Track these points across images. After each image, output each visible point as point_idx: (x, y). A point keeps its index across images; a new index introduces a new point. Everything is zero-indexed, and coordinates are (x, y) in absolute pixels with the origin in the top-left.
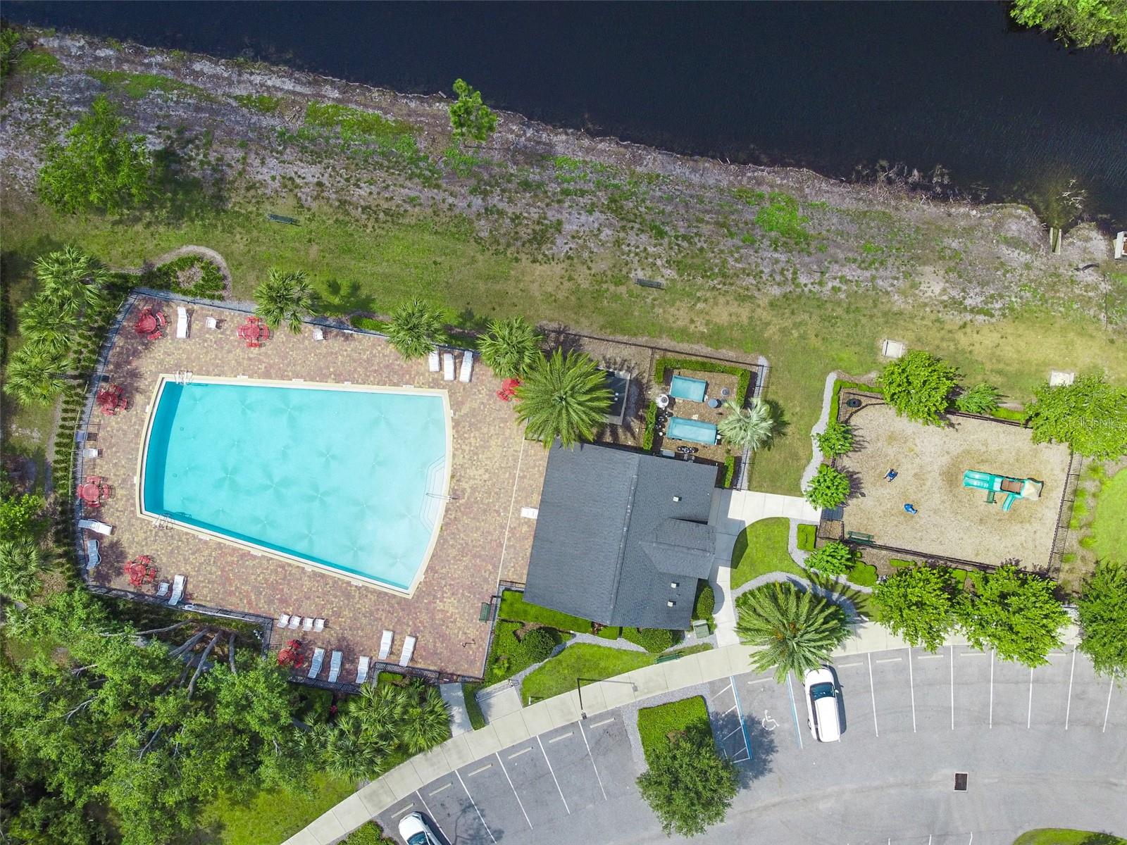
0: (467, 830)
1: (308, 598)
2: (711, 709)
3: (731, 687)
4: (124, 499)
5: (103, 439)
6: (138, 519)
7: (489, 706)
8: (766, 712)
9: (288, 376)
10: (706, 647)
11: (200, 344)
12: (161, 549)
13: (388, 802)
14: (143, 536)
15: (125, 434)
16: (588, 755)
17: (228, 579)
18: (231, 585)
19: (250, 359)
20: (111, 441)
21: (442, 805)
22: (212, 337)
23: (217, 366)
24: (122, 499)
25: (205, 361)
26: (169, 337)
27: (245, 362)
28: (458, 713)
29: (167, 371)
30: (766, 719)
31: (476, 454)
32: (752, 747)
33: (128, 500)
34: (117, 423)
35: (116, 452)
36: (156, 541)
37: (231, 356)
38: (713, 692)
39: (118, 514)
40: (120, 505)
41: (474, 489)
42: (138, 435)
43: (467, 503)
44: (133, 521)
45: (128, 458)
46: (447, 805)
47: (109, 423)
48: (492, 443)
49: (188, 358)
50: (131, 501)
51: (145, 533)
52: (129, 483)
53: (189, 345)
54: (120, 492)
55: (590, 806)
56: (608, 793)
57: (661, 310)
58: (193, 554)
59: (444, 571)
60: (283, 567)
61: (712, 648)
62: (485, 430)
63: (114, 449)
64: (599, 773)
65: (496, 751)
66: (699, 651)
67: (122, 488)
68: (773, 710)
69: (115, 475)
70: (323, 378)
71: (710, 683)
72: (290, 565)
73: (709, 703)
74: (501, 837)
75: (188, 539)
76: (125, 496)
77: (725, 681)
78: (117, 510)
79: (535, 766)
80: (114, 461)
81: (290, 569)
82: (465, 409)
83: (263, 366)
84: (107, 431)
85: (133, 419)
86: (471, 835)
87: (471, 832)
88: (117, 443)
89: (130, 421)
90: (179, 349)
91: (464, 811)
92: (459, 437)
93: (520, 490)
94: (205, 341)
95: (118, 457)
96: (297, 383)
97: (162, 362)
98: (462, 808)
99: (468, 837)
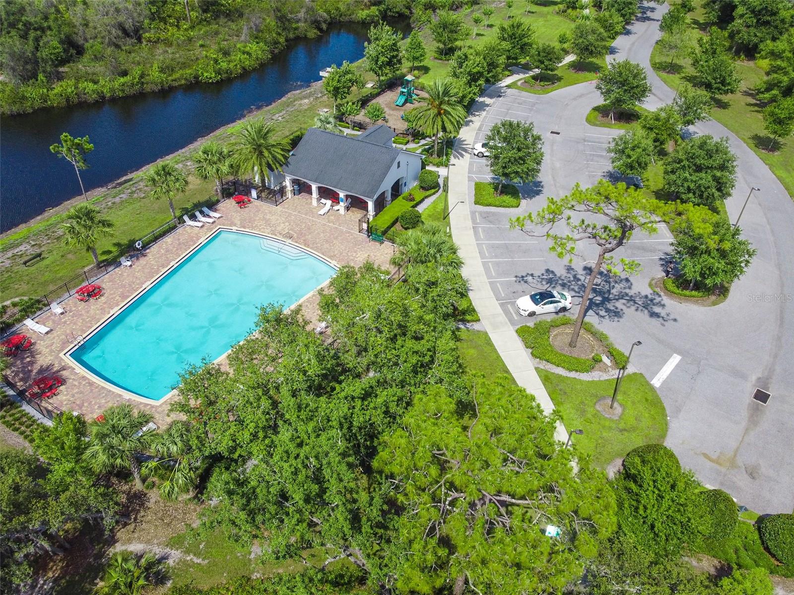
0: (542, 285)
3: (475, 176)
6: (161, 406)
9: (138, 287)
10: (446, 178)
11: (64, 326)
13: (503, 318)
15: (81, 393)
19: (105, 303)
20: (77, 405)
21: (514, 293)
22: (66, 318)
23: (90, 321)
25: (80, 326)
29: (61, 351)
31: (270, 224)
34: (66, 395)
35: (90, 403)
37: (92, 312)
38: (475, 180)
41: (291, 229)
42: (91, 384)
43: (298, 234)
44: (160, 409)
45: (103, 397)
47: (61, 401)
48: (268, 217)
49: (66, 335)
52: (124, 403)
53: (57, 331)
59: (336, 252)
61: (448, 176)
62: (258, 218)
63: (86, 404)
66: (448, 180)
70: (158, 272)
71: (469, 180)
79: (497, 247)
80: (96, 407)
83: (117, 298)
84: (66, 404)
85: (76, 383)
86: (547, 283)
87: (544, 283)
88: (83, 400)
89: (75, 385)
90: (54, 338)
91: (526, 282)
92: (253, 228)
93: (306, 214)
94: (65, 322)
95: (95, 404)
96: (148, 285)
97: (52, 351)
98: (522, 282)
99: (548, 285)
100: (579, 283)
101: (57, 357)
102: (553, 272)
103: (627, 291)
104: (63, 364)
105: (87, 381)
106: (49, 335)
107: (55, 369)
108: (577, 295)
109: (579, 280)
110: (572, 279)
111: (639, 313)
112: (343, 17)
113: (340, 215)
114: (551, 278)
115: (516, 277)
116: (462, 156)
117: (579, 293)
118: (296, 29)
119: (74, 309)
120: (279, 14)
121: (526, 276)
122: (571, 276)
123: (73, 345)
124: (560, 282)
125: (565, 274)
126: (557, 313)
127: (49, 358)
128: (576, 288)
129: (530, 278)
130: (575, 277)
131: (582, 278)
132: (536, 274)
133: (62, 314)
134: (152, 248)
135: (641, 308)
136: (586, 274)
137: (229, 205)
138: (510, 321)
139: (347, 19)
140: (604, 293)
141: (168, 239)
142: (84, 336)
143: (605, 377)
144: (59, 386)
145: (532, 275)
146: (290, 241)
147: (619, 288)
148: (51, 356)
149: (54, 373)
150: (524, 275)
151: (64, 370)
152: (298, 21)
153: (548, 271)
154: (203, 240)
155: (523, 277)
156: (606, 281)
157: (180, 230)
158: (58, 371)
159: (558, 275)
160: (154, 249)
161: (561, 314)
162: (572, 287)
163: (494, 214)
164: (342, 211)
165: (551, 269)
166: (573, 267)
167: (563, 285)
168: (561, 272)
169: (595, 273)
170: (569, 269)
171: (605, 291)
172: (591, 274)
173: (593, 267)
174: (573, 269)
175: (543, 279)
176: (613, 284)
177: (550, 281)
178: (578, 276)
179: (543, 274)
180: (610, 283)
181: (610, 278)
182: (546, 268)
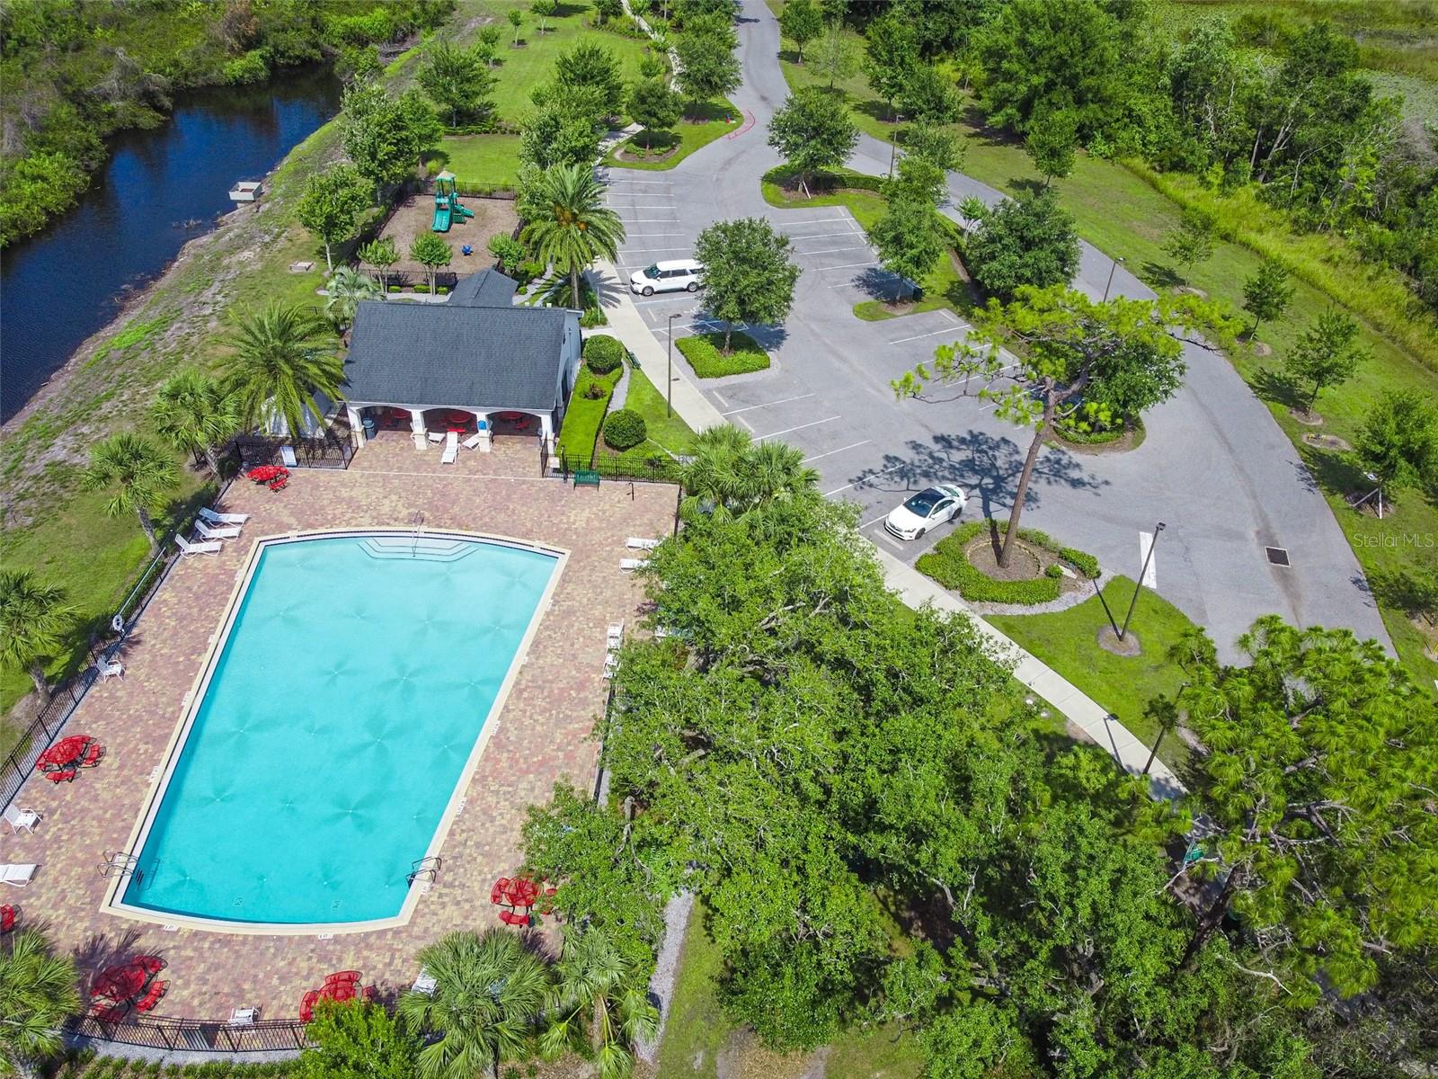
1: (575, 657)
3: (662, 330)
4: (365, 953)
5: (218, 1010)
6: (412, 923)
9: (173, 712)
11: (60, 848)
12: (480, 873)
14: (450, 909)
15: (217, 967)
17: (542, 763)
18: (555, 758)
19: (120, 768)
20: (227, 995)
22: (54, 829)
23: (117, 816)
24: (366, 958)
25: (101, 835)
26: (24, 902)
27: (126, 772)
29: (97, 900)
30: (694, 312)
33: (369, 947)
34: (187, 985)
35: (255, 980)
36: (463, 886)
37: (106, 795)
38: (670, 339)
39: (398, 962)
40: (378, 960)
41: (411, 505)
42: (226, 941)
43: (430, 510)
44: (416, 931)
45: (275, 955)
47: (182, 1003)
48: (346, 495)
49: (83, 864)
50: (372, 939)
51: (444, 905)
52: (330, 948)
53: (54, 865)
54: (349, 964)
55: (827, 403)
56: (807, 393)
58: (492, 820)
63: (247, 986)
64: (783, 400)
67: (340, 960)
69: (307, 978)
70: (194, 667)
71: (660, 340)
72: (517, 683)
73: (681, 338)
74: (894, 457)
75: (463, 831)
76: (358, 952)
77: (656, 333)
78: (390, 964)
80: (275, 981)
81: (524, 682)
82: (290, 521)
83: (142, 747)
84: (201, 1004)
85: (189, 953)
86: (902, 479)
87: (897, 479)
88: (234, 980)
89: (191, 958)
90: (56, 881)
91: (871, 486)
92: (331, 523)
93: (417, 469)
94: (57, 839)
95: (268, 976)
96: (192, 700)
97: (73, 911)
98: (866, 487)
99: (905, 481)
100: (944, 464)
101: (97, 917)
102: (897, 459)
103: (1016, 457)
104: (125, 926)
105: (211, 939)
106: (39, 880)
107: (114, 944)
109: (941, 460)
110: (931, 461)
111: (1055, 486)
112: (191, 78)
113: (484, 454)
114: (902, 469)
115: (850, 481)
116: (618, 301)
118: (111, 114)
119: (54, 804)
120: (69, 89)
121: (865, 476)
122: (927, 458)
123: (115, 881)
124: (918, 471)
125: (917, 457)
126: (950, 521)
127: (80, 926)
128: (946, 473)
129: (871, 478)
130: (932, 457)
131: (944, 456)
132: (878, 467)
133: (36, 823)
134: (139, 622)
135: (1052, 479)
136: (944, 447)
137: (242, 490)
138: (895, 555)
139: (201, 81)
140: (990, 470)
141: (164, 594)
142: (127, 850)
143: (1082, 598)
144: (152, 976)
145: (871, 471)
146: (424, 528)
147: (1003, 457)
148: (81, 920)
149: (118, 952)
150: (860, 475)
151: (138, 936)
152: (106, 98)
153: (887, 458)
154: (243, 576)
155: (860, 479)
156: (978, 451)
157: (176, 570)
158: (126, 945)
159: (908, 461)
160: (146, 623)
161: (957, 521)
162: (940, 474)
163: (741, 387)
164: (485, 446)
165: (891, 455)
166: (919, 442)
167: (926, 474)
168: (908, 455)
169: (955, 443)
170: (916, 447)
171: (988, 466)
172: (951, 446)
173: (946, 434)
174: (920, 446)
175: (891, 473)
176: (991, 453)
177: (903, 474)
178: (936, 455)
179: (885, 466)
180: (986, 452)
181: (980, 445)
182: (882, 454)
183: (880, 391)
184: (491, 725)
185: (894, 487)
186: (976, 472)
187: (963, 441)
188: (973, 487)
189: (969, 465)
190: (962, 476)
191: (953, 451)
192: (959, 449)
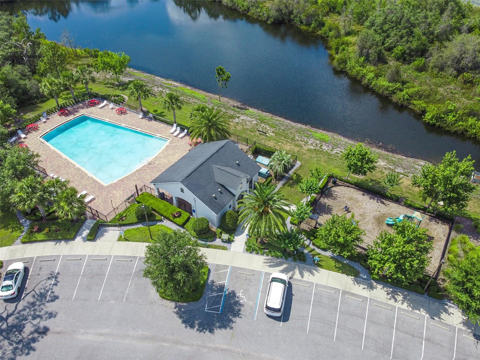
0: (41, 289)
1: (68, 174)
2: (211, 278)
3: (227, 272)
7: (102, 235)
8: (242, 290)
10: (224, 248)
11: (102, 111)
13: (18, 256)
15: (58, 121)
16: (131, 274)
17: (46, 160)
20: (51, 121)
21: (41, 268)
22: (108, 110)
23: (102, 116)
25: (100, 114)
26: (95, 107)
27: (112, 117)
28: (86, 233)
30: (240, 294)
31: (168, 156)
32: (224, 307)
34: (59, 118)
36: (35, 145)
37: (109, 115)
38: (216, 270)
40: (36, 134)
41: (159, 164)
42: (61, 122)
43: (153, 167)
44: (35, 138)
45: (52, 125)
46: (42, 270)
48: (177, 155)
49: (96, 112)
50: (40, 134)
51: (35, 142)
52: (45, 130)
53: (99, 110)
54: (39, 131)
55: (113, 302)
56: (127, 298)
57: (264, 141)
58: (43, 151)
59: (126, 182)
60: (68, 163)
61: (227, 250)
62: (176, 151)
64: (130, 286)
65: (88, 254)
66: (219, 249)
68: (246, 291)
69: (43, 128)
71: (217, 265)
72: (71, 163)
73: (211, 274)
74: (55, 301)
75: (46, 147)
77: (226, 267)
78: (33, 135)
79: (101, 269)
80: (47, 125)
82: (174, 144)
86: (40, 293)
87: (42, 291)
91: (49, 278)
98: (50, 276)
99: (38, 293)
100: (30, 318)
102: (53, 301)
108: (17, 311)
109: (34, 318)
110: (38, 313)
114: (46, 298)
115: (58, 273)
117: (18, 313)
121: (55, 280)
122: (41, 314)
124: (38, 303)
125: (45, 310)
128: (25, 313)
129: (53, 282)
131: (35, 322)
132: (55, 289)
136: (39, 328)
140: (8, 334)
142: (93, 116)
145: (55, 284)
147: (6, 348)
150: (58, 279)
153: (57, 297)
155: (56, 278)
156: (21, 341)
159: (47, 304)
162: (28, 310)
165: (57, 300)
166: (52, 319)
167: (33, 304)
168: (50, 307)
169: (36, 335)
170: (51, 315)
171: (10, 336)
172: (36, 331)
173: (45, 337)
174: (50, 318)
175: (48, 291)
176: (15, 345)
177: (42, 296)
178: (38, 320)
179: (53, 292)
180: (17, 343)
181: (23, 346)
182: (61, 297)
183: (101, 335)
184: (64, 156)
185: (40, 286)
186: (13, 326)
187: (34, 340)
188: (8, 316)
189: (19, 328)
190: (17, 318)
191: (33, 329)
192: (32, 333)
